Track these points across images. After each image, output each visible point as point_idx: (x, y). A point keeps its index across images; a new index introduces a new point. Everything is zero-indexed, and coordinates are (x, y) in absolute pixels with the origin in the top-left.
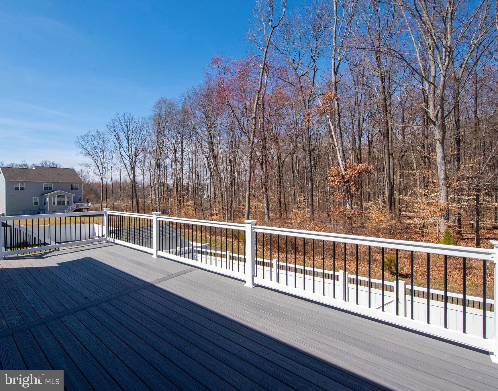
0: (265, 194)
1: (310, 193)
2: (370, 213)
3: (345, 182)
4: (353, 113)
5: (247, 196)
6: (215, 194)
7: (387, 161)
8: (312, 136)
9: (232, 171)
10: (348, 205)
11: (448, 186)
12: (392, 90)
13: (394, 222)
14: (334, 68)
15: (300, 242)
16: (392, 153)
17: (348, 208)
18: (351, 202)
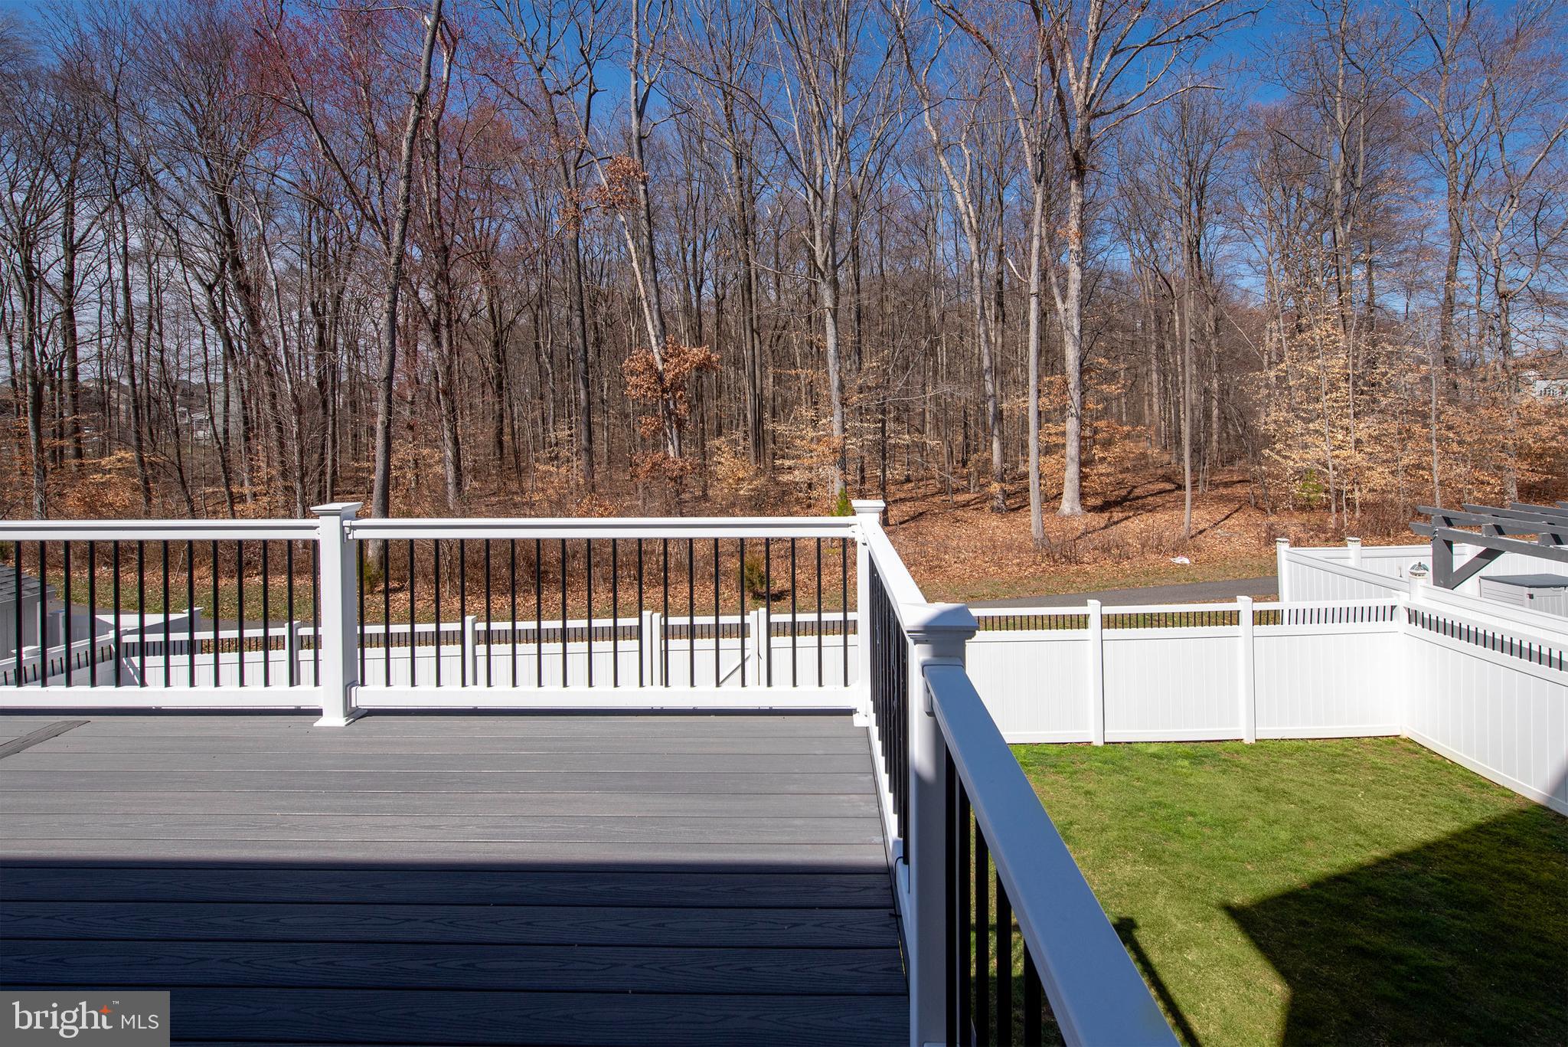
0: (449, 421)
1: (584, 418)
2: (718, 463)
3: (664, 391)
4: (683, 223)
5: (379, 427)
6: (246, 423)
7: (749, 347)
8: (589, 265)
9: (321, 343)
10: (671, 448)
11: (844, 403)
12: (756, 189)
13: (763, 480)
14: (636, 100)
15: (552, 556)
16: (759, 328)
17: (672, 454)
18: (680, 439)
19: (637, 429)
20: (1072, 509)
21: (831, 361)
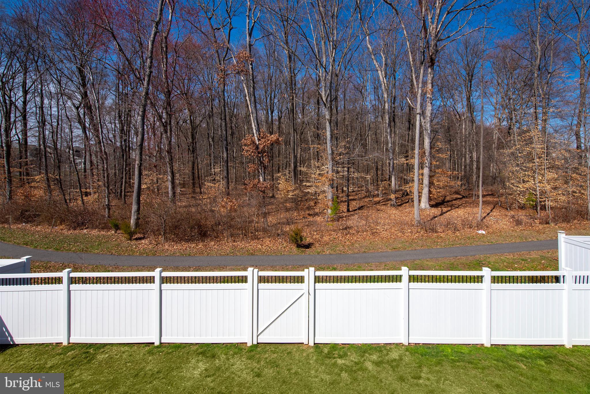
0: (169, 164)
1: (226, 164)
2: (280, 183)
3: (259, 153)
5: (136, 166)
6: (91, 163)
7: (293, 136)
8: (229, 103)
9: (122, 131)
10: (261, 177)
13: (297, 192)
14: (249, 30)
16: (296, 129)
17: (261, 180)
18: (264, 173)
19: (247, 169)
20: (425, 206)
21: (328, 142)
